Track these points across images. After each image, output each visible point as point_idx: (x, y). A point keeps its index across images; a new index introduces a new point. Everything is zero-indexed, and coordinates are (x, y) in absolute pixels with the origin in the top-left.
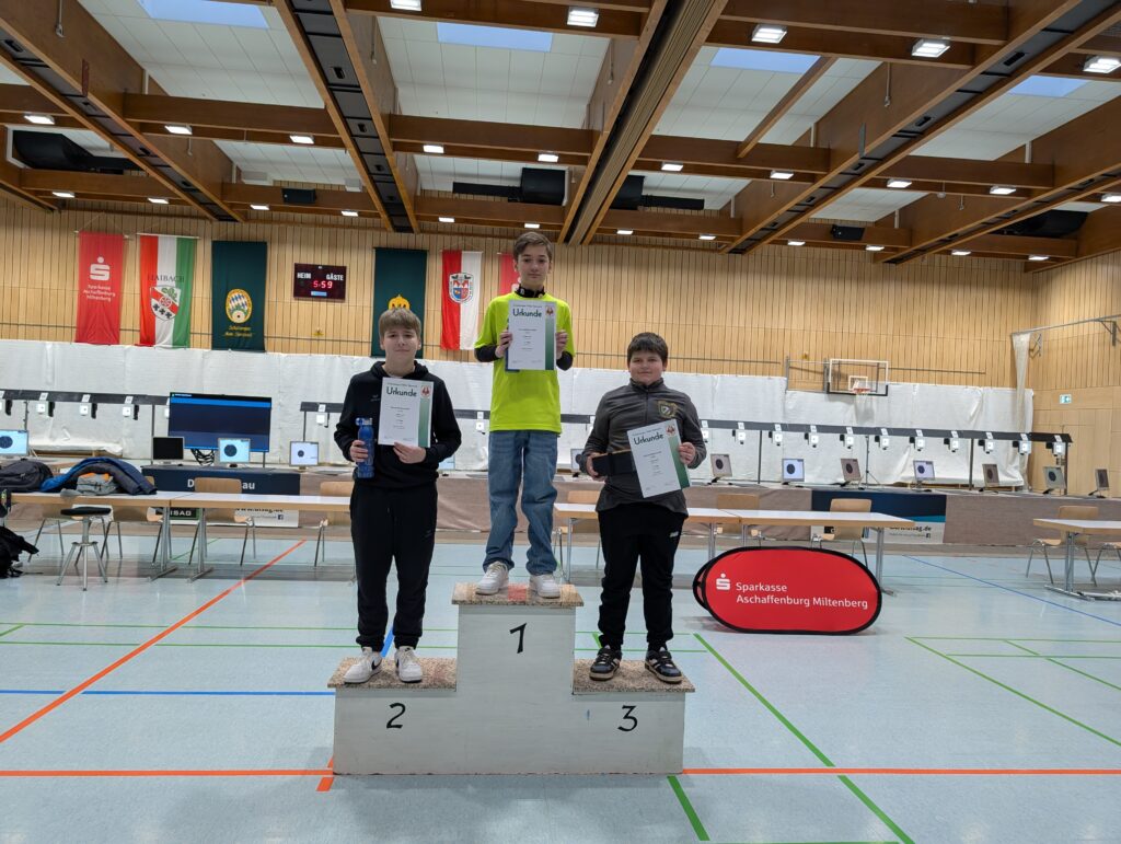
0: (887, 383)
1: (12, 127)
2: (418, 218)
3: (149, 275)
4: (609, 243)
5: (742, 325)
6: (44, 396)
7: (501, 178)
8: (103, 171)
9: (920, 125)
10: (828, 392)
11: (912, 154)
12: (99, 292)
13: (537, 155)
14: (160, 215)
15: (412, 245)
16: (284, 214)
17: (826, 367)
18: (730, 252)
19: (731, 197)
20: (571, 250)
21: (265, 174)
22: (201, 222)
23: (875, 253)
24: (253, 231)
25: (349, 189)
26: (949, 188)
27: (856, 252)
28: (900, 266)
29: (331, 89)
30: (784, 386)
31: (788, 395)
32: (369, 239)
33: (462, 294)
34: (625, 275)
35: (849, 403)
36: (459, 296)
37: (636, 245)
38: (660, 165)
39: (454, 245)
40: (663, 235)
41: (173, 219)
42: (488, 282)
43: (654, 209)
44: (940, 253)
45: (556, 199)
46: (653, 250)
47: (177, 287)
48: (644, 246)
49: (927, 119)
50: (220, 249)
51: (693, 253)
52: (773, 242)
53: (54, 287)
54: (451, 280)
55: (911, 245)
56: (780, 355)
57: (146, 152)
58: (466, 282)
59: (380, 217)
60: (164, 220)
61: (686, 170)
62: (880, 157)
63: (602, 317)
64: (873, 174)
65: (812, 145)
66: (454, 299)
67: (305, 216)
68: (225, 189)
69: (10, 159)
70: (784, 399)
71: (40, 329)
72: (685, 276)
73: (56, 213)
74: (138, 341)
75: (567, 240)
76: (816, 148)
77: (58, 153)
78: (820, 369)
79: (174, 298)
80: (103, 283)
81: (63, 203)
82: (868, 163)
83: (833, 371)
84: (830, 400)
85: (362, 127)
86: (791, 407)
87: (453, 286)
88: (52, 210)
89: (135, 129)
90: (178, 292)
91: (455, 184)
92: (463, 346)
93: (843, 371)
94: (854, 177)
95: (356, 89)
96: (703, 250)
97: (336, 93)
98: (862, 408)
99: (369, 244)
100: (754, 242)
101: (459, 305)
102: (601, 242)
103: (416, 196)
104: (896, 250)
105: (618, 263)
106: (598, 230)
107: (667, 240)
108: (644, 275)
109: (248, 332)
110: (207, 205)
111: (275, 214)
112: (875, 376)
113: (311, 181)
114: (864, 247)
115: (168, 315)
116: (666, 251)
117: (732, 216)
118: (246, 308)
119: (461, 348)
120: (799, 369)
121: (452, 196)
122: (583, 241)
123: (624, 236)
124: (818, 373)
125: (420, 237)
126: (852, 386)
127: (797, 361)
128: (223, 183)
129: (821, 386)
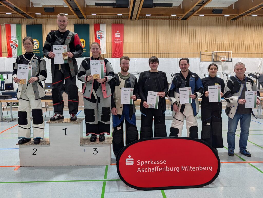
0: (231, 58)
2: (85, 14)
3: (9, 36)
4: (144, 19)
5: (186, 42)
14: (10, 18)
15: (85, 23)
16: (46, 15)
17: (212, 54)
18: (182, 19)
19: (181, 2)
20: (133, 22)
21: (40, 3)
22: (22, 19)
23: (228, 17)
24: (38, 21)
25: (65, 7)
27: (222, 17)
28: (236, 21)
30: (200, 60)
31: (201, 63)
32: (72, 21)
33: (101, 37)
34: (150, 28)
36: (100, 38)
37: (153, 19)
39: (98, 22)
40: (160, 15)
41: (14, 19)
42: (108, 33)
43: (158, 7)
44: (248, 16)
46: (158, 20)
47: (17, 39)
48: (156, 19)
50: (29, 27)
51: (170, 20)
52: (194, 16)
54: (97, 33)
55: (238, 14)
56: (198, 51)
59: (74, 15)
60: (12, 19)
63: (143, 42)
66: (98, 38)
67: (53, 16)
68: (28, 9)
72: (168, 28)
74: (8, 56)
75: (131, 18)
78: (211, 55)
79: (16, 43)
83: (215, 55)
86: (202, 67)
87: (98, 35)
90: (18, 41)
91: (96, 3)
93: (218, 54)
96: (174, 19)
98: (224, 66)
99: (72, 23)
100: (189, 16)
101: (100, 40)
102: (142, 19)
103: (84, 8)
104: (234, 16)
105: (148, 25)
106: (140, 15)
107: (162, 17)
108: (155, 28)
109: (38, 52)
110: (23, 14)
111: (44, 16)
112: (228, 56)
113: (53, 5)
114: (224, 15)
115: (15, 48)
116: (162, 20)
117: (182, 8)
118: (37, 45)
120: (204, 55)
121: (95, 7)
122: (136, 19)
123: (149, 16)
124: (210, 56)
125: (87, 20)
126: (221, 60)
127: (203, 52)
128: (27, 7)
129: (211, 60)
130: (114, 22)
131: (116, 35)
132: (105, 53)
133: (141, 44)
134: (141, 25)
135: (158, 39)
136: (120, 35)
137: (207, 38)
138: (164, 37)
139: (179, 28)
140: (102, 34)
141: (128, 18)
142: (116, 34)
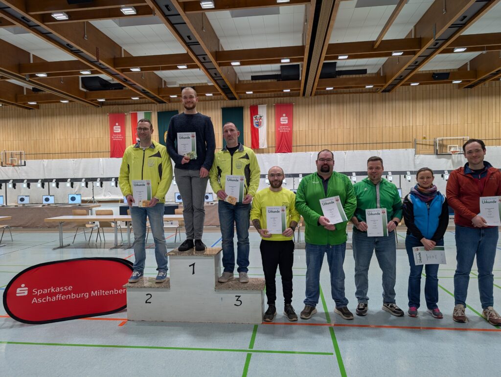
1: (80, 76)
2: (237, 93)
4: (324, 94)
5: (391, 126)
6: (99, 180)
7: (272, 71)
8: (115, 89)
9: (462, 20)
10: (437, 154)
11: (461, 34)
12: (117, 137)
13: (280, 60)
14: (137, 104)
15: (237, 105)
17: (435, 142)
18: (382, 92)
19: (380, 66)
20: (307, 99)
21: (176, 82)
22: (153, 105)
23: (459, 84)
24: (173, 106)
25: (210, 84)
26: (488, 48)
27: (449, 84)
28: (473, 89)
29: (188, 45)
30: (414, 153)
31: (416, 157)
32: (219, 104)
33: (259, 124)
34: (332, 107)
35: (449, 159)
36: (258, 125)
37: (337, 93)
38: (338, 57)
39: (255, 103)
40: (348, 88)
41: (142, 105)
43: (344, 76)
44: (493, 80)
45: (297, 78)
46: (345, 95)
48: (341, 93)
49: (465, 17)
50: (161, 115)
51: (364, 94)
52: (403, 85)
53: (101, 136)
54: (254, 118)
55: (476, 78)
56: (411, 138)
57: (126, 80)
58: (261, 119)
59: (221, 95)
60: (139, 105)
61: (350, 57)
62: (446, 38)
63: (323, 128)
64: (444, 47)
65: (413, 37)
66: (256, 126)
68: (159, 90)
69: (81, 88)
70: (414, 159)
71: (97, 154)
72: (361, 106)
73: (100, 107)
75: (304, 94)
76: (415, 38)
77: (98, 84)
78: (432, 143)
80: (118, 133)
81: (102, 104)
82: (440, 42)
83: (439, 144)
84: (438, 158)
85: (204, 58)
86: (417, 163)
87: (255, 121)
88: (98, 106)
89: (119, 71)
91: (252, 76)
92: (261, 147)
93: (445, 143)
94: (435, 49)
95: (197, 43)
96: (369, 92)
97: (191, 46)
98: (456, 161)
99: (219, 107)
100: (393, 86)
101: (258, 129)
102: (320, 94)
103: (236, 84)
104: (469, 81)
105: (329, 103)
106: (317, 89)
107: (351, 90)
108: (341, 107)
110: (153, 98)
114: (451, 82)
116: (351, 95)
117: (382, 75)
119: (260, 148)
120: (421, 144)
121: (251, 82)
122: (311, 95)
123: (330, 90)
124: (431, 145)
125: (240, 101)
126: (450, 150)
127: (420, 140)
128: (158, 88)
129: (433, 151)
130: (279, 102)
131: (281, 120)
132: (265, 146)
133: (320, 131)
134: (319, 103)
135: (345, 122)
136: (287, 120)
137: (425, 119)
138: (355, 120)
139: (379, 106)
140: (261, 121)
141: (299, 95)
142: (282, 118)
